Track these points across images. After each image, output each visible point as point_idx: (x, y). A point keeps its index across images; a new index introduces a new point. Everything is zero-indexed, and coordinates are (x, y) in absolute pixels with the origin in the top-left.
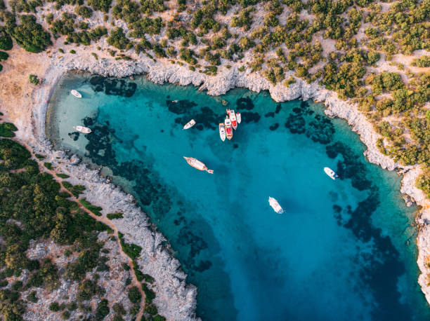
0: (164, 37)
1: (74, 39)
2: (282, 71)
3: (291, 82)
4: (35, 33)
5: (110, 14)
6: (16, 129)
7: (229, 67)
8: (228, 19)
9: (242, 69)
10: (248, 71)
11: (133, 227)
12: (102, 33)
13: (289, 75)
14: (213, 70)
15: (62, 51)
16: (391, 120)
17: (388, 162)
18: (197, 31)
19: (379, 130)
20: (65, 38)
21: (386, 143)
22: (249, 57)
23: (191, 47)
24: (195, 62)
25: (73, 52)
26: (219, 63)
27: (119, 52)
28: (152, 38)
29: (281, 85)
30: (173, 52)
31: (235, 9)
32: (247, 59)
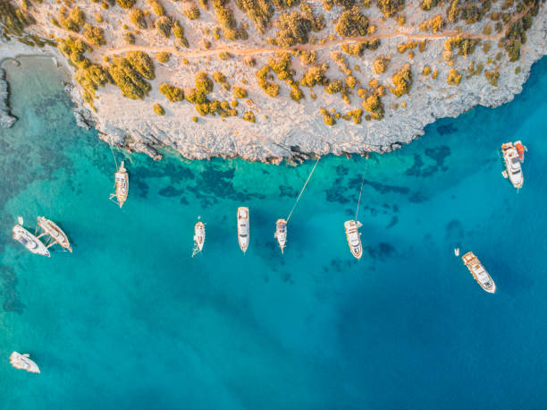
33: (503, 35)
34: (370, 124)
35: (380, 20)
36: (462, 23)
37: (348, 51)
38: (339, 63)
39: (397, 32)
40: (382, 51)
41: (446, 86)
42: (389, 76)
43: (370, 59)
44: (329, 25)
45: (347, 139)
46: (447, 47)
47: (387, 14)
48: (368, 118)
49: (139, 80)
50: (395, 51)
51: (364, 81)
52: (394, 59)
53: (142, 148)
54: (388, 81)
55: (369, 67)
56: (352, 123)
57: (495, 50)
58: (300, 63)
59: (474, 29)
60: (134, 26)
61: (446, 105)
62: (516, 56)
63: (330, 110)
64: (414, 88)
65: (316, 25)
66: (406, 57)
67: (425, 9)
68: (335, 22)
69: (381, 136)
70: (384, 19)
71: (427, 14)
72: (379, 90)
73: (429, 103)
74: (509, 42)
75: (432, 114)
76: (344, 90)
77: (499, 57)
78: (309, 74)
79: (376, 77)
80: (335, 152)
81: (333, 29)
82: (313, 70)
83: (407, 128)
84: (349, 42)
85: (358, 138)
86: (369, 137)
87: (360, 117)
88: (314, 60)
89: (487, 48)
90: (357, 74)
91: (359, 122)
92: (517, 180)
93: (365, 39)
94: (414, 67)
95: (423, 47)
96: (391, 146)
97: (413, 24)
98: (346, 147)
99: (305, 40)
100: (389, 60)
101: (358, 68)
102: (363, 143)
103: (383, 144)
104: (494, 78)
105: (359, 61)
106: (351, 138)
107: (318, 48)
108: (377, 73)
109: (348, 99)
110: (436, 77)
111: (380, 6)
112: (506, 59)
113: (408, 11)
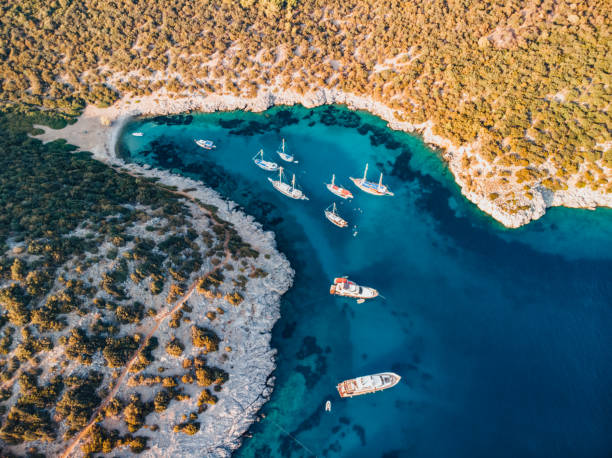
0: (211, 77)
1: (139, 91)
2: (306, 84)
3: (315, 89)
4: (106, 92)
5: (168, 69)
6: (92, 154)
7: (266, 90)
8: (258, 58)
9: (276, 90)
10: (281, 90)
12: (161, 84)
13: (312, 86)
14: (254, 93)
15: (129, 103)
16: (398, 96)
17: (407, 126)
18: (236, 69)
19: (392, 105)
20: (131, 93)
21: (400, 113)
22: (279, 79)
23: (234, 80)
24: (239, 90)
25: (139, 101)
26: (257, 88)
27: (175, 94)
28: (202, 80)
29: (309, 94)
30: (220, 86)
31: (262, 52)
32: (277, 82)
33: (230, 255)
34: (226, 390)
35: (137, 328)
36: (193, 274)
37: (139, 368)
38: (144, 383)
39: (158, 321)
40: (163, 340)
41: (238, 308)
42: (190, 348)
43: (162, 354)
44: (103, 371)
45: (227, 424)
46: (203, 292)
47: (136, 320)
48: (218, 388)
50: (172, 331)
51: (179, 370)
52: (179, 335)
54: (194, 350)
55: (169, 360)
56: (212, 407)
57: (237, 264)
58: (112, 420)
59: (206, 269)
61: (260, 318)
62: (256, 254)
63: (182, 420)
64: (220, 334)
65: (93, 381)
66: (185, 325)
67: (158, 292)
68: (106, 364)
69: (247, 387)
70: (139, 325)
71: (164, 293)
72: (197, 362)
73: (247, 330)
74: (238, 253)
75: (262, 333)
76: (172, 394)
77: (244, 263)
78: (128, 416)
79: (182, 358)
80: (233, 446)
81: (110, 370)
83: (258, 360)
84: (132, 362)
85: (234, 412)
86: (240, 401)
87: (210, 397)
88: (121, 405)
90: (167, 373)
91: (216, 400)
93: (142, 348)
94: (199, 324)
95: (187, 308)
96: (267, 386)
97: (163, 306)
98: (236, 430)
100: (176, 339)
101: (163, 369)
102: (243, 410)
103: (259, 391)
104: (260, 273)
105: (156, 365)
107: (114, 393)
108: (180, 355)
109: (184, 395)
111: (126, 322)
112: (251, 260)
113: (149, 304)
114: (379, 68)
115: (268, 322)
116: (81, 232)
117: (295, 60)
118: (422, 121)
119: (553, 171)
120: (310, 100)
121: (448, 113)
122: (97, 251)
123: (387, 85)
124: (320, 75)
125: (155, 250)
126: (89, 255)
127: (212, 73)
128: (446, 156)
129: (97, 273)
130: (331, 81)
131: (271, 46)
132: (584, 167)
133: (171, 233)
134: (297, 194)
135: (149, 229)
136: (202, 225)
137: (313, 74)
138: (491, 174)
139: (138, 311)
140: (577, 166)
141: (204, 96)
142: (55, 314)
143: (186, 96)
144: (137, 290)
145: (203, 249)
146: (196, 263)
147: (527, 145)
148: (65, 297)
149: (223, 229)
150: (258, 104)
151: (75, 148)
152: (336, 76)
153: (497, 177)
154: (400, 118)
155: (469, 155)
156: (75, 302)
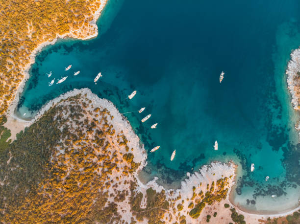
0: (10, 86)
1: (5, 109)
2: (26, 60)
3: (29, 58)
6: (27, 127)
7: (22, 72)
8: (9, 69)
9: (24, 69)
10: (24, 68)
11: (56, 101)
12: (5, 101)
13: (27, 58)
14: (22, 76)
15: (8, 113)
16: (44, 37)
17: (55, 40)
18: (10, 77)
19: (46, 40)
20: (4, 111)
21: (50, 40)
22: (20, 66)
23: (15, 80)
24: (19, 80)
25: (9, 111)
26: (21, 74)
27: (12, 98)
28: (10, 89)
29: (30, 60)
30: (15, 85)
31: (7, 67)
32: (21, 67)
33: (79, 100)
34: (108, 110)
35: (90, 121)
36: (82, 108)
39: (90, 117)
40: (94, 117)
41: (93, 102)
43: (97, 118)
46: (87, 108)
49: (129, 157)
51: (101, 117)
52: (94, 115)
53: (143, 149)
54: (98, 113)
55: (99, 118)
57: (82, 99)
58: (106, 130)
59: (81, 105)
60: (119, 162)
61: (96, 99)
62: (80, 94)
63: (111, 119)
64: (97, 107)
65: (98, 131)
66: (93, 113)
67: (83, 116)
68: (95, 128)
69: (109, 106)
72: (101, 113)
73: (97, 102)
74: (79, 98)
75: (99, 100)
76: (105, 119)
78: (107, 127)
79: (99, 115)
81: (97, 128)
82: (105, 127)
83: (105, 102)
84: (97, 124)
86: (111, 108)
87: (109, 113)
88: (104, 128)
89: (82, 100)
90: (101, 119)
92: (100, 75)
93: (95, 122)
94: (93, 110)
95: (89, 111)
97: (87, 116)
99: (101, 131)
103: (110, 104)
104: (86, 95)
105: (99, 120)
106: (113, 110)
107: (101, 128)
109: (106, 117)
110: (92, 105)
111: (88, 123)
112: (82, 96)
113: (86, 118)
114: (30, 36)
115: (97, 97)
116: (62, 129)
117: (15, 59)
118: (55, 36)
119: (88, 16)
120: (32, 61)
121: (57, 28)
122: (69, 126)
123: (38, 37)
124: (24, 54)
125: (73, 114)
126: (70, 127)
127: (9, 85)
128: (70, 37)
129: (75, 126)
130: (28, 52)
131: (6, 63)
132: (90, 9)
133: (69, 110)
134: (65, 78)
135: (66, 114)
136: (68, 103)
137: (23, 56)
138: (82, 31)
139: (87, 121)
140: (89, 10)
141: (16, 90)
142: (81, 135)
143: (14, 96)
144: (82, 119)
145: (75, 104)
146: (79, 107)
147: (78, 18)
148: (79, 132)
149: (70, 99)
150: (26, 76)
151: (22, 131)
152: (27, 49)
153: (84, 30)
154: (52, 41)
155: (74, 32)
156: (81, 131)
